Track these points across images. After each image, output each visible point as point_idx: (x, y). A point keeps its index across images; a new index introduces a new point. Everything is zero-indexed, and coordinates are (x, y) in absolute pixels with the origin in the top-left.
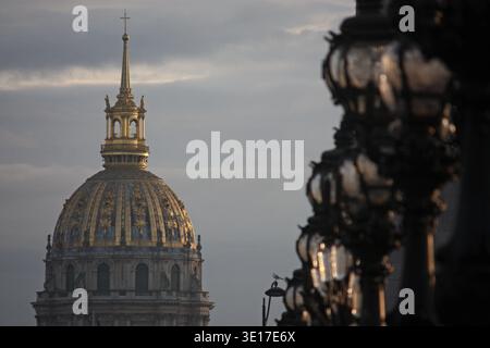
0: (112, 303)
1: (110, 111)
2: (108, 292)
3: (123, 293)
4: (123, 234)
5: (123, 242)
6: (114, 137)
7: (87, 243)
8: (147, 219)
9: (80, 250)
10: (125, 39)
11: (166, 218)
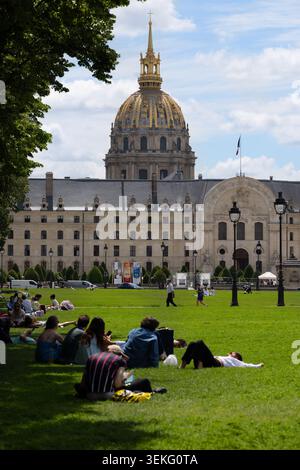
0: (149, 156)
1: (143, 60)
2: (147, 150)
3: (154, 151)
4: (153, 122)
5: (153, 125)
6: (145, 73)
7: (135, 126)
8: (165, 114)
9: (131, 129)
10: (150, 24)
11: (174, 114)
